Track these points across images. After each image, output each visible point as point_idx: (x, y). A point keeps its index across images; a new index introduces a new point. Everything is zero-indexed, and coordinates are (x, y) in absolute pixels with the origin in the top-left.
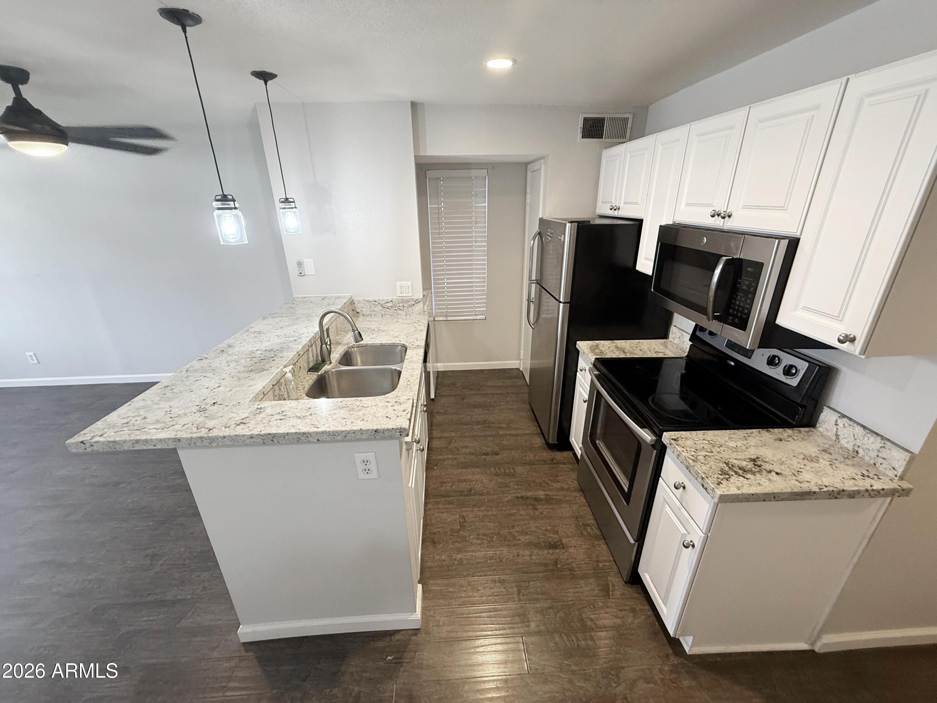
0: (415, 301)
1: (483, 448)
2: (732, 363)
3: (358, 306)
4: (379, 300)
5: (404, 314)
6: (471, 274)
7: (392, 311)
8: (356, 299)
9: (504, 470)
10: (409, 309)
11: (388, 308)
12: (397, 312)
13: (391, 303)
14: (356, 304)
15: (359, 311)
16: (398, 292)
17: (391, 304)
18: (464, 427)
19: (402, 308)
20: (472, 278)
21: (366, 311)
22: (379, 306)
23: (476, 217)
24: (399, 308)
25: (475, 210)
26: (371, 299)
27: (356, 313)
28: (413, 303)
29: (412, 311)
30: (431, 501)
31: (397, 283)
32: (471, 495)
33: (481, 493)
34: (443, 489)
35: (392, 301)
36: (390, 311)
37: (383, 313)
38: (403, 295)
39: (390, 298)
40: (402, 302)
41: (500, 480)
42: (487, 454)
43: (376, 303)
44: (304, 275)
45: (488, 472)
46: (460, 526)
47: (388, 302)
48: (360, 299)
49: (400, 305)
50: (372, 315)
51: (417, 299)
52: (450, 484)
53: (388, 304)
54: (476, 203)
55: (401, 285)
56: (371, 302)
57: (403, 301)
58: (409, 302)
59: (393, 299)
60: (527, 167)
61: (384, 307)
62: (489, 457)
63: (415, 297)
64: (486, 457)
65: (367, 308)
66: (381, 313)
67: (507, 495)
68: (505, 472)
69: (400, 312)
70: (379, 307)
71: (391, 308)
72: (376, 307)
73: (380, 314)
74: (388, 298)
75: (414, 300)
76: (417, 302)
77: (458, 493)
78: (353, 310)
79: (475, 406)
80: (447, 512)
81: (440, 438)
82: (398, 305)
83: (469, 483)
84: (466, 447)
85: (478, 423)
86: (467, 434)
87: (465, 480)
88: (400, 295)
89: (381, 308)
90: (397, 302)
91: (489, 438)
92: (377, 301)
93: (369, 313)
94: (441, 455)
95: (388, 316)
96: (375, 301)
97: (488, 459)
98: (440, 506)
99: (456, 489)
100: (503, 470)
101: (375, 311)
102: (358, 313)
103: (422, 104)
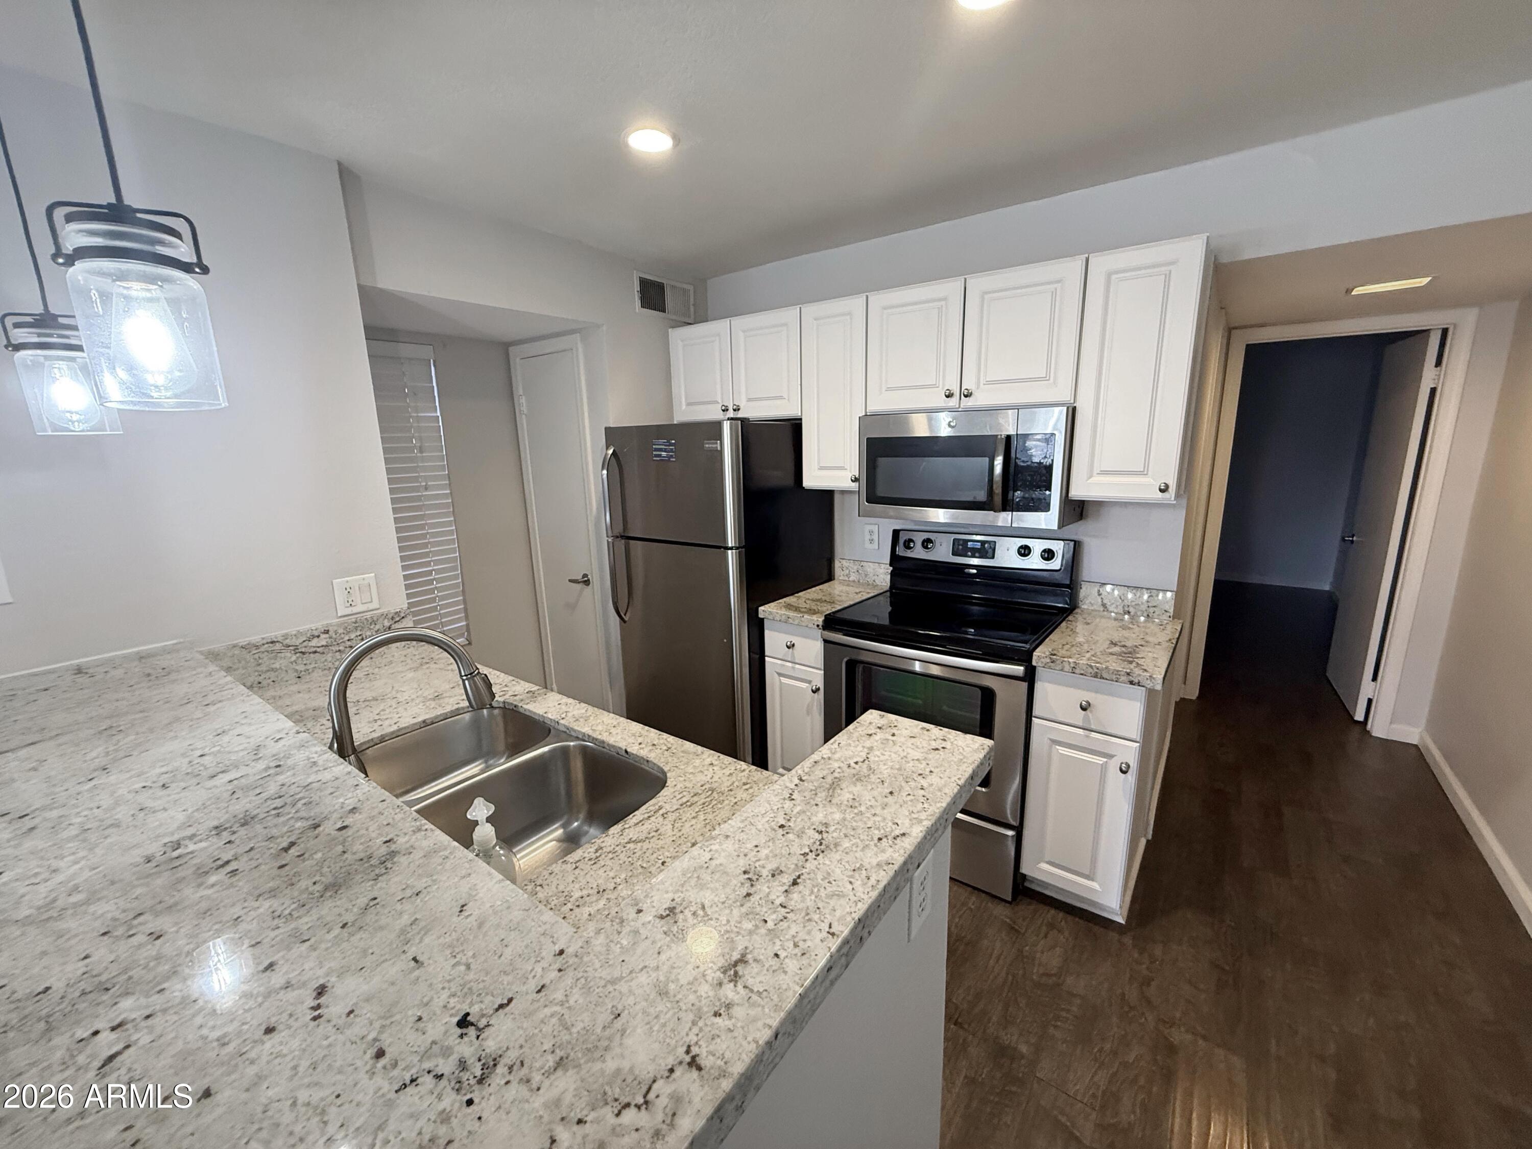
0: (393, 618)
2: (974, 571)
4: (286, 636)
7: (329, 657)
11: (315, 652)
13: (323, 636)
16: (341, 604)
17: (324, 640)
22: (287, 653)
23: (420, 439)
24: (349, 643)
25: (415, 425)
26: (255, 639)
28: (387, 624)
31: (334, 581)
35: (327, 632)
36: (322, 658)
37: (301, 668)
38: (355, 610)
39: (320, 625)
40: (356, 628)
43: (278, 646)
47: (314, 637)
49: (353, 636)
50: (264, 683)
51: (397, 613)
53: (314, 642)
54: (421, 409)
55: (346, 585)
56: (257, 647)
57: (355, 625)
58: (374, 623)
59: (331, 625)
60: (507, 350)
61: (303, 653)
63: (392, 609)
66: (296, 671)
70: (289, 655)
71: (326, 650)
72: (275, 658)
73: (292, 676)
74: (313, 626)
75: (390, 616)
76: (398, 618)
82: (347, 638)
88: (349, 611)
89: (294, 658)
90: (339, 631)
92: (280, 639)
96: (272, 642)
101: (275, 670)
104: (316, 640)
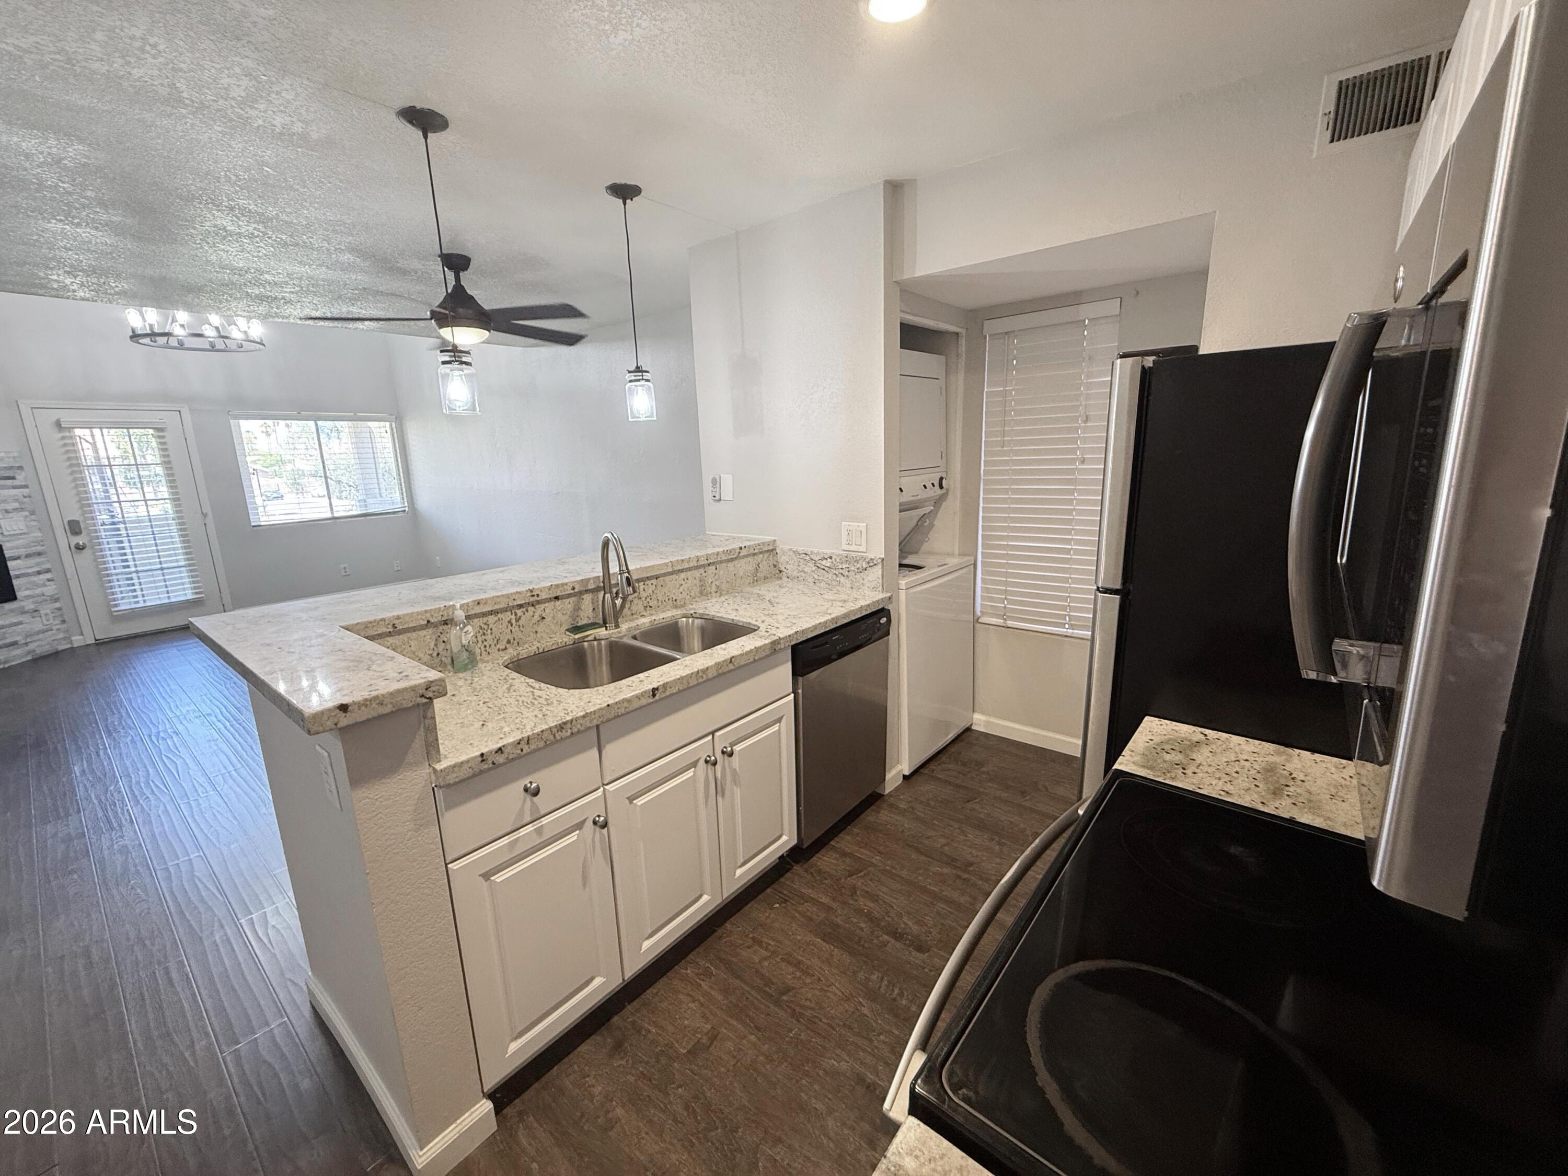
0: (868, 563)
1: (905, 919)
3: (782, 559)
4: (813, 552)
5: (849, 585)
6: (1068, 532)
8: (781, 547)
9: (901, 995)
10: (858, 576)
11: (824, 569)
12: (838, 579)
13: (829, 560)
14: (779, 556)
15: (782, 569)
16: (844, 542)
17: (828, 563)
18: (914, 856)
19: (846, 573)
20: (1068, 541)
21: (791, 569)
22: (811, 564)
24: (841, 571)
25: (1085, 392)
26: (800, 549)
27: (778, 571)
28: (865, 566)
29: (862, 581)
30: (702, 963)
31: (844, 523)
32: (777, 1003)
33: (798, 1009)
34: (745, 953)
35: (831, 558)
36: (826, 575)
37: (816, 577)
38: (851, 548)
39: (828, 552)
41: (865, 1011)
42: (898, 936)
43: (808, 558)
44: (720, 500)
45: (861, 975)
46: (688, 1052)
47: (825, 558)
48: (786, 547)
49: (844, 566)
50: (801, 578)
51: (871, 559)
52: (765, 953)
53: (824, 562)
54: (1088, 377)
55: (850, 528)
56: (800, 554)
57: (847, 560)
58: (857, 561)
59: (833, 553)
61: (819, 568)
62: (898, 945)
63: (871, 555)
64: (893, 941)
65: (793, 565)
66: (814, 578)
67: (844, 1056)
68: (895, 1000)
69: (842, 579)
71: (829, 570)
72: (806, 564)
73: (811, 580)
74: (826, 551)
75: (867, 560)
76: (871, 564)
77: (759, 982)
78: (775, 566)
79: (981, 826)
80: (702, 1005)
81: (844, 854)
82: (840, 567)
83: (798, 974)
84: (874, 898)
85: (951, 861)
86: (904, 873)
87: (800, 962)
88: (847, 548)
89: (814, 569)
90: (838, 560)
91: (941, 906)
92: (809, 553)
93: (795, 574)
94: (813, 887)
95: (823, 584)
96: (806, 554)
97: (888, 948)
98: (703, 984)
99: (765, 971)
100: (896, 991)
101: (805, 573)
102: (781, 571)
103: (912, 182)
104: (825, 561)
